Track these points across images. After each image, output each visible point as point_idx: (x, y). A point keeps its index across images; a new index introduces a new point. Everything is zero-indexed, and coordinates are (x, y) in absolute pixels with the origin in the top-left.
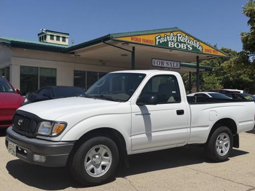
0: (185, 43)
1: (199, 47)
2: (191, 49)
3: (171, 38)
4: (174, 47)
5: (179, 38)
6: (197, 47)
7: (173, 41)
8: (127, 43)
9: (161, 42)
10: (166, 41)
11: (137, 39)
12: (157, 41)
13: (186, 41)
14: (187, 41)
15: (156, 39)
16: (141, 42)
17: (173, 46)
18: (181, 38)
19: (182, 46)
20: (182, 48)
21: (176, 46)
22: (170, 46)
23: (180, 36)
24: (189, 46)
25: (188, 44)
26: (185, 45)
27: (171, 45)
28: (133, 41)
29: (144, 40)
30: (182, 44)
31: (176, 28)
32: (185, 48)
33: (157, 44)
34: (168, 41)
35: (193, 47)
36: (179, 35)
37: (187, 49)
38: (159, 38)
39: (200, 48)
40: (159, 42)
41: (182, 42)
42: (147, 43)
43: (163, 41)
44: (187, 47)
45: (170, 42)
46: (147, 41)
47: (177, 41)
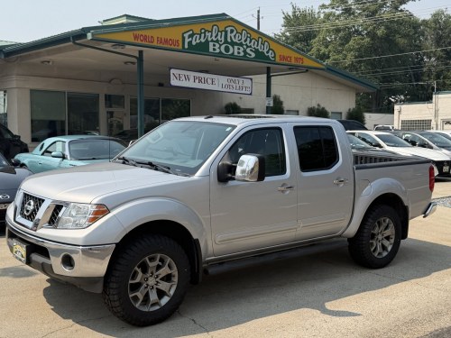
0: (241, 45)
1: (268, 52)
2: (253, 55)
3: (214, 35)
4: (221, 52)
5: (229, 35)
6: (265, 51)
7: (217, 41)
8: (122, 44)
9: (194, 43)
10: (203, 41)
11: (145, 38)
12: (187, 40)
13: (243, 41)
14: (246, 41)
15: (184, 38)
16: (155, 44)
17: (218, 51)
18: (233, 35)
19: (235, 50)
20: (236, 54)
21: (224, 52)
22: (211, 50)
23: (232, 31)
24: (248, 50)
25: (248, 47)
26: (242, 49)
27: (214, 49)
28: (139, 42)
29: (160, 40)
30: (236, 47)
31: (224, 14)
32: (242, 54)
33: (186, 46)
34: (207, 42)
35: (256, 51)
36: (229, 29)
37: (245, 56)
38: (190, 36)
39: (270, 55)
40: (190, 43)
41: (237, 44)
42: (165, 46)
43: (198, 41)
44: (245, 51)
45: (211, 44)
46: (166, 41)
47: (226, 42)
